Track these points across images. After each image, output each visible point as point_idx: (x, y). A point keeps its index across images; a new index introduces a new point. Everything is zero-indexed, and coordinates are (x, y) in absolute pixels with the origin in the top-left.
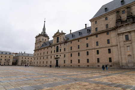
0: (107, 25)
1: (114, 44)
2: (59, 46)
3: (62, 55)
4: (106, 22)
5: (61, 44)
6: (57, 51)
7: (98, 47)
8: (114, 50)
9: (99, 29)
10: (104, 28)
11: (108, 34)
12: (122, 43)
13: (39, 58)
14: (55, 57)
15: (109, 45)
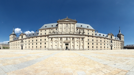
0: (45, 33)
1: (47, 41)
2: (23, 40)
3: (25, 44)
4: (45, 32)
5: (24, 39)
6: (22, 42)
7: (41, 41)
8: (47, 43)
9: (42, 35)
10: (44, 34)
12: (50, 41)
13: (12, 45)
14: (21, 45)
15: (45, 41)
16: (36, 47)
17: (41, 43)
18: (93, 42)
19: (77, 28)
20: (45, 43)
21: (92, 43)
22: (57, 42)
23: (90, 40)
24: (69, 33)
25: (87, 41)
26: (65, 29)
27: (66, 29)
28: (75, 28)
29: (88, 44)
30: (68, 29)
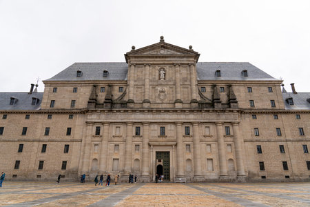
0: (73, 102)
1: (77, 137)
4: (73, 96)
7: (46, 138)
8: (74, 147)
9: (58, 105)
11: (71, 117)
12: (89, 139)
15: (68, 138)
16: (13, 164)
17: (45, 146)
18: (282, 138)
19: (199, 83)
20: (67, 147)
21: (276, 146)
22: (122, 146)
23: (265, 134)
24: (171, 106)
25: (249, 137)
26: (154, 87)
27: (159, 88)
28: (194, 83)
29: (259, 150)
30: (166, 89)
